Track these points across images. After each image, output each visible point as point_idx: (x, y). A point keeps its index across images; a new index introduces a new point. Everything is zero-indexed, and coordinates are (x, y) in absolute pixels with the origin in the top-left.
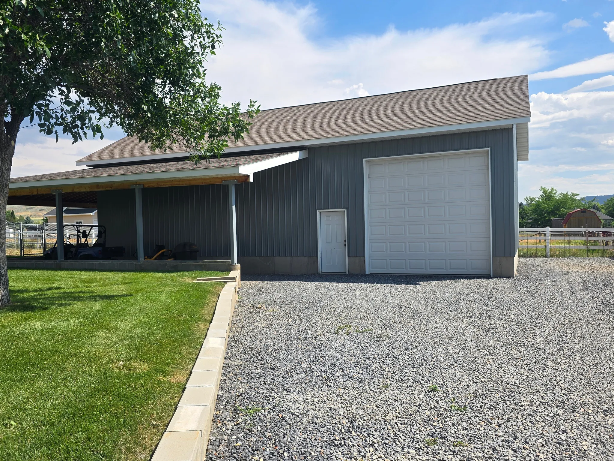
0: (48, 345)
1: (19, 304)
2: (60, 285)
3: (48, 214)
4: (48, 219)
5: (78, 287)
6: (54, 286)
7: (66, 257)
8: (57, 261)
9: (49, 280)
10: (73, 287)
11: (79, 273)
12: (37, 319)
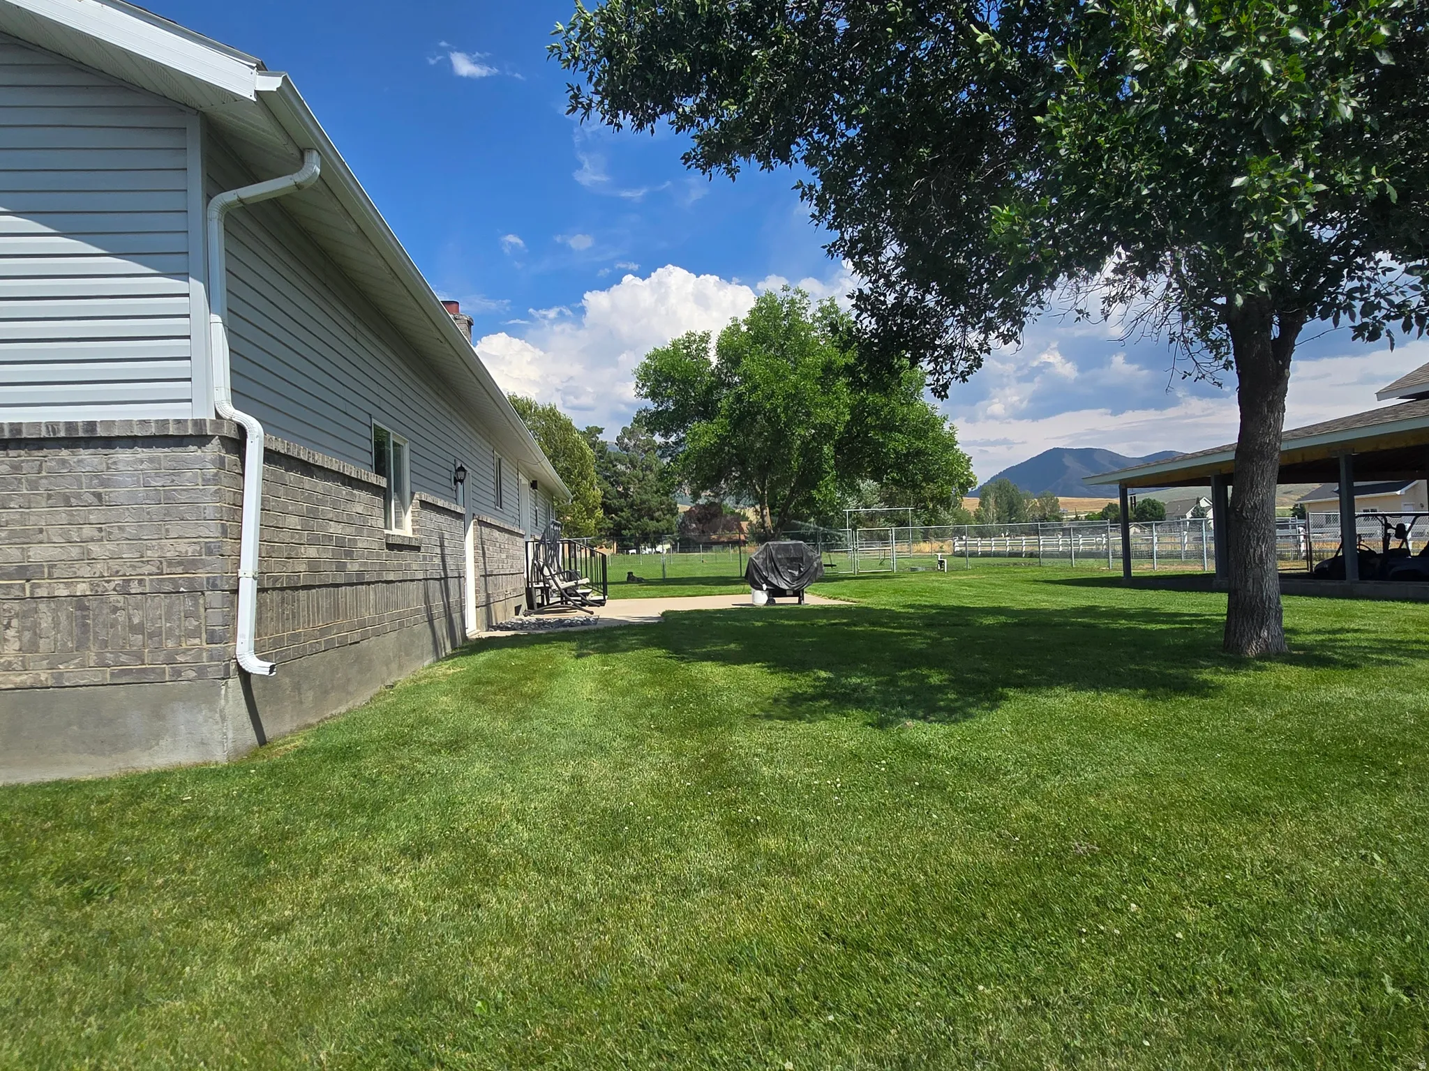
0: (1389, 730)
1: (1301, 652)
2: (1365, 625)
3: (1303, 498)
4: (1306, 507)
5: (1405, 632)
6: (1352, 626)
7: (1364, 576)
8: (1346, 583)
9: (1339, 615)
10: (1396, 632)
11: (1399, 604)
12: (1348, 682)
